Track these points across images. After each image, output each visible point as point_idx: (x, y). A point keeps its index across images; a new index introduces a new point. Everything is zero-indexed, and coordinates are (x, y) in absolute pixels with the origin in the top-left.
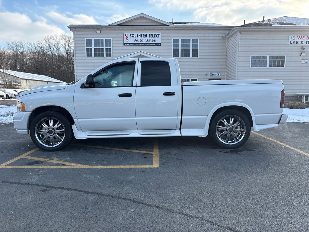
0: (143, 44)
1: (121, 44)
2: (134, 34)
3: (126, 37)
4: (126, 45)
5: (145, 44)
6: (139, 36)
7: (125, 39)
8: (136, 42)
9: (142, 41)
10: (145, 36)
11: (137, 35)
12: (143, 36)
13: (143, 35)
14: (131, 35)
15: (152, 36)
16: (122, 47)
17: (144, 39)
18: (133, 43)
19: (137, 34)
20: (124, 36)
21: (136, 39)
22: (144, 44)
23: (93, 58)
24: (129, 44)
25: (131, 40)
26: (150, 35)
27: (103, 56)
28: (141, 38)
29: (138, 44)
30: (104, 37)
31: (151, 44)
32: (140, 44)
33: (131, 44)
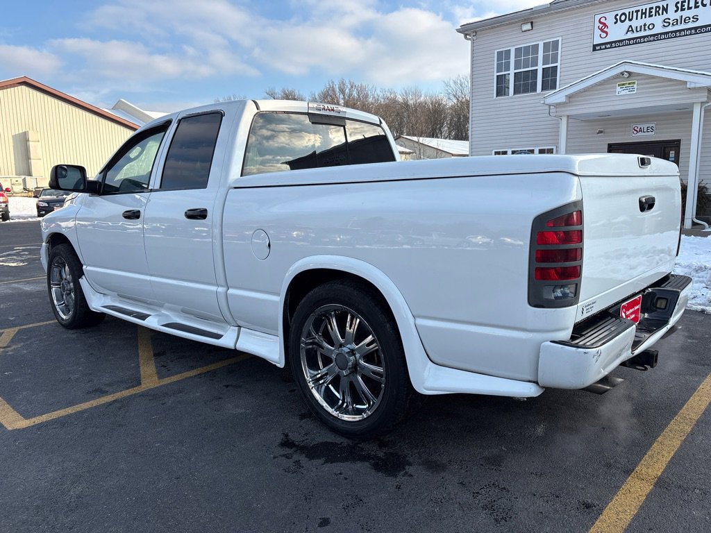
0: (652, 38)
1: (587, 49)
2: (627, 12)
3: (601, 26)
4: (601, 49)
5: (661, 34)
6: (642, 14)
7: (598, 32)
8: (630, 35)
9: (651, 27)
10: (660, 12)
11: (635, 14)
12: (654, 13)
13: (654, 11)
14: (618, 17)
15: (686, 7)
16: (589, 57)
17: (658, 20)
18: (622, 41)
19: (634, 9)
20: (597, 24)
21: (631, 26)
22: (657, 37)
23: (511, 98)
24: (609, 46)
25: (617, 32)
26: (679, 5)
27: (535, 90)
28: (648, 21)
29: (636, 41)
30: (538, 38)
31: (680, 31)
32: (644, 37)
33: (615, 42)
